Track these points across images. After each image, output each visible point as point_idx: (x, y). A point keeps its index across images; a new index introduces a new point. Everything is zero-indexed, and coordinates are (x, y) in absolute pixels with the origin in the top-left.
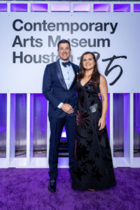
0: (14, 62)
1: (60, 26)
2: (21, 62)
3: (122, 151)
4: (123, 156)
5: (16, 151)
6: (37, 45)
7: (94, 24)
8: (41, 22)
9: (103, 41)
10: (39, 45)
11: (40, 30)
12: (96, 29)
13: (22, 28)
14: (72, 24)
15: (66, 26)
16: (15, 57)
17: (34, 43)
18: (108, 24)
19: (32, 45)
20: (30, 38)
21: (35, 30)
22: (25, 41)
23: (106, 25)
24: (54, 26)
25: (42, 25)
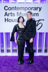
0: (5, 22)
1: (21, 8)
2: (8, 22)
3: (41, 51)
4: (41, 52)
5: (7, 51)
6: (13, 16)
7: (33, 8)
8: (14, 7)
9: (36, 14)
10: (14, 15)
11: (14, 10)
12: (34, 10)
13: (7, 9)
14: (25, 8)
15: (23, 8)
16: (5, 20)
17: (12, 15)
18: (38, 8)
19: (11, 16)
20: (10, 13)
21: (12, 10)
22: (9, 14)
23: (37, 8)
24: (19, 8)
25: (15, 8)
